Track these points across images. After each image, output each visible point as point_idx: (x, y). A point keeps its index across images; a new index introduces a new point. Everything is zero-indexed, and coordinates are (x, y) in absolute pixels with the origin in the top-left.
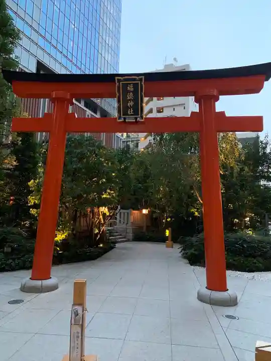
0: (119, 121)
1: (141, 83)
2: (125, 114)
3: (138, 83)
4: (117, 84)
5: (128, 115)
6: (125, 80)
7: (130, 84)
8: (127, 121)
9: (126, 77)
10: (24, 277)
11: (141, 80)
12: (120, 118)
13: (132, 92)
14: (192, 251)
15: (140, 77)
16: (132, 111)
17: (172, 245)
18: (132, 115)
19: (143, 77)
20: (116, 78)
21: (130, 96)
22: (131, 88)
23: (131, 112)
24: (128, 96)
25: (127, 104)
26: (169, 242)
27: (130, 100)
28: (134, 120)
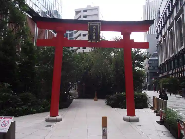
0: (89, 42)
2: (92, 38)
3: (98, 25)
4: (88, 25)
5: (93, 39)
6: (92, 23)
7: (94, 25)
8: (92, 42)
9: (93, 22)
10: (47, 115)
11: (99, 24)
12: (89, 40)
14: (113, 102)
15: (99, 23)
16: (95, 37)
17: (97, 100)
20: (88, 22)
21: (94, 31)
23: (94, 38)
25: (93, 34)
26: (96, 98)
27: (94, 32)
28: (96, 42)
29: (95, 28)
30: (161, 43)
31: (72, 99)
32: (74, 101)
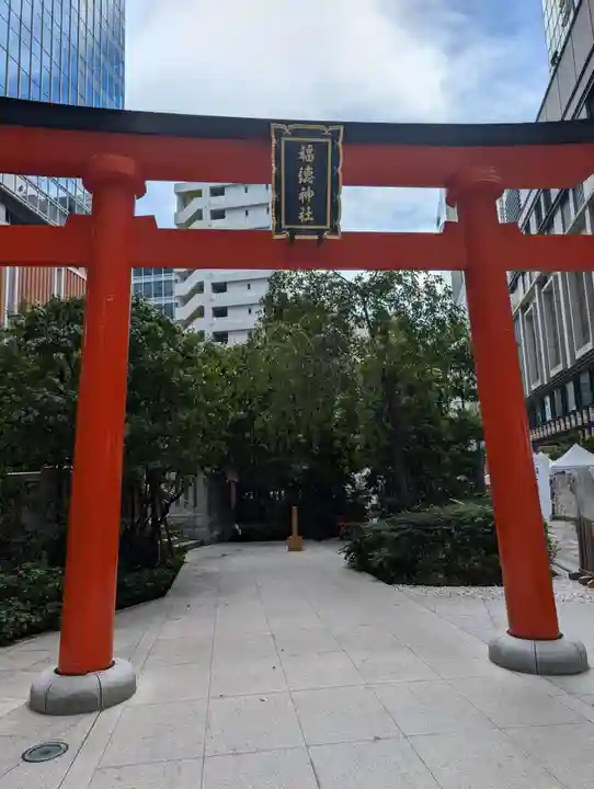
0: (276, 237)
1: (333, 143)
2: (292, 217)
3: (329, 140)
4: (274, 141)
5: (300, 223)
6: (295, 133)
7: (306, 144)
8: (297, 237)
9: (299, 126)
11: (335, 135)
12: (278, 229)
13: (310, 164)
15: (336, 128)
16: (309, 213)
18: (309, 223)
19: (342, 128)
20: (273, 126)
21: (306, 176)
22: (307, 155)
23: (306, 215)
24: (300, 175)
25: (298, 196)
26: (294, 537)
27: (306, 185)
28: (316, 237)
29: (310, 158)
30: (531, 306)
31: (184, 550)
32: (189, 557)
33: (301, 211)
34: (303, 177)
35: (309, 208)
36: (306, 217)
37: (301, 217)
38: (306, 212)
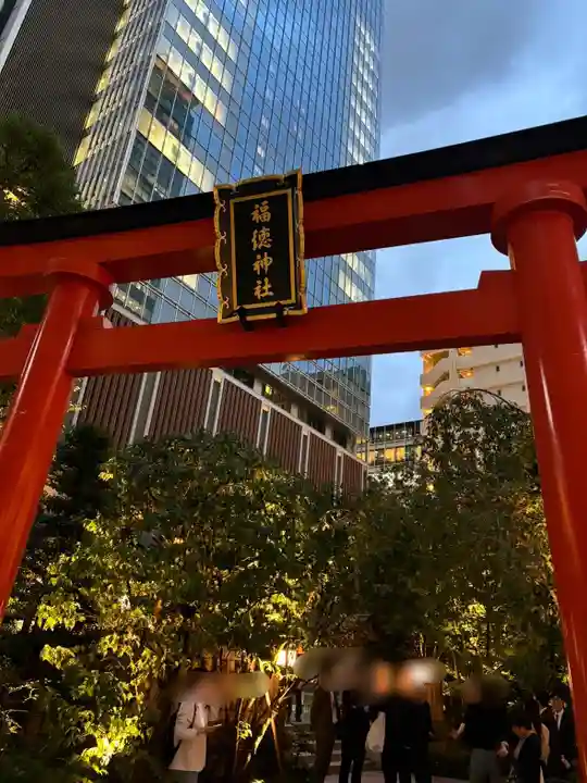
1: (293, 194)
2: (246, 295)
3: (285, 196)
4: (220, 205)
5: (255, 300)
7: (259, 201)
8: (249, 318)
13: (266, 225)
16: (268, 286)
18: (268, 299)
21: (261, 239)
22: (262, 214)
23: (263, 289)
24: (254, 240)
25: (252, 268)
27: (261, 251)
28: (273, 316)
29: (267, 217)
33: (257, 285)
34: (258, 242)
35: (266, 280)
36: (263, 291)
37: (258, 293)
38: (263, 284)
